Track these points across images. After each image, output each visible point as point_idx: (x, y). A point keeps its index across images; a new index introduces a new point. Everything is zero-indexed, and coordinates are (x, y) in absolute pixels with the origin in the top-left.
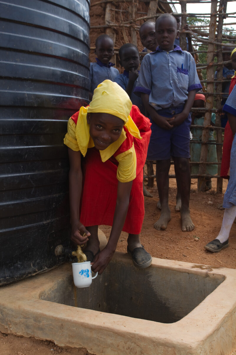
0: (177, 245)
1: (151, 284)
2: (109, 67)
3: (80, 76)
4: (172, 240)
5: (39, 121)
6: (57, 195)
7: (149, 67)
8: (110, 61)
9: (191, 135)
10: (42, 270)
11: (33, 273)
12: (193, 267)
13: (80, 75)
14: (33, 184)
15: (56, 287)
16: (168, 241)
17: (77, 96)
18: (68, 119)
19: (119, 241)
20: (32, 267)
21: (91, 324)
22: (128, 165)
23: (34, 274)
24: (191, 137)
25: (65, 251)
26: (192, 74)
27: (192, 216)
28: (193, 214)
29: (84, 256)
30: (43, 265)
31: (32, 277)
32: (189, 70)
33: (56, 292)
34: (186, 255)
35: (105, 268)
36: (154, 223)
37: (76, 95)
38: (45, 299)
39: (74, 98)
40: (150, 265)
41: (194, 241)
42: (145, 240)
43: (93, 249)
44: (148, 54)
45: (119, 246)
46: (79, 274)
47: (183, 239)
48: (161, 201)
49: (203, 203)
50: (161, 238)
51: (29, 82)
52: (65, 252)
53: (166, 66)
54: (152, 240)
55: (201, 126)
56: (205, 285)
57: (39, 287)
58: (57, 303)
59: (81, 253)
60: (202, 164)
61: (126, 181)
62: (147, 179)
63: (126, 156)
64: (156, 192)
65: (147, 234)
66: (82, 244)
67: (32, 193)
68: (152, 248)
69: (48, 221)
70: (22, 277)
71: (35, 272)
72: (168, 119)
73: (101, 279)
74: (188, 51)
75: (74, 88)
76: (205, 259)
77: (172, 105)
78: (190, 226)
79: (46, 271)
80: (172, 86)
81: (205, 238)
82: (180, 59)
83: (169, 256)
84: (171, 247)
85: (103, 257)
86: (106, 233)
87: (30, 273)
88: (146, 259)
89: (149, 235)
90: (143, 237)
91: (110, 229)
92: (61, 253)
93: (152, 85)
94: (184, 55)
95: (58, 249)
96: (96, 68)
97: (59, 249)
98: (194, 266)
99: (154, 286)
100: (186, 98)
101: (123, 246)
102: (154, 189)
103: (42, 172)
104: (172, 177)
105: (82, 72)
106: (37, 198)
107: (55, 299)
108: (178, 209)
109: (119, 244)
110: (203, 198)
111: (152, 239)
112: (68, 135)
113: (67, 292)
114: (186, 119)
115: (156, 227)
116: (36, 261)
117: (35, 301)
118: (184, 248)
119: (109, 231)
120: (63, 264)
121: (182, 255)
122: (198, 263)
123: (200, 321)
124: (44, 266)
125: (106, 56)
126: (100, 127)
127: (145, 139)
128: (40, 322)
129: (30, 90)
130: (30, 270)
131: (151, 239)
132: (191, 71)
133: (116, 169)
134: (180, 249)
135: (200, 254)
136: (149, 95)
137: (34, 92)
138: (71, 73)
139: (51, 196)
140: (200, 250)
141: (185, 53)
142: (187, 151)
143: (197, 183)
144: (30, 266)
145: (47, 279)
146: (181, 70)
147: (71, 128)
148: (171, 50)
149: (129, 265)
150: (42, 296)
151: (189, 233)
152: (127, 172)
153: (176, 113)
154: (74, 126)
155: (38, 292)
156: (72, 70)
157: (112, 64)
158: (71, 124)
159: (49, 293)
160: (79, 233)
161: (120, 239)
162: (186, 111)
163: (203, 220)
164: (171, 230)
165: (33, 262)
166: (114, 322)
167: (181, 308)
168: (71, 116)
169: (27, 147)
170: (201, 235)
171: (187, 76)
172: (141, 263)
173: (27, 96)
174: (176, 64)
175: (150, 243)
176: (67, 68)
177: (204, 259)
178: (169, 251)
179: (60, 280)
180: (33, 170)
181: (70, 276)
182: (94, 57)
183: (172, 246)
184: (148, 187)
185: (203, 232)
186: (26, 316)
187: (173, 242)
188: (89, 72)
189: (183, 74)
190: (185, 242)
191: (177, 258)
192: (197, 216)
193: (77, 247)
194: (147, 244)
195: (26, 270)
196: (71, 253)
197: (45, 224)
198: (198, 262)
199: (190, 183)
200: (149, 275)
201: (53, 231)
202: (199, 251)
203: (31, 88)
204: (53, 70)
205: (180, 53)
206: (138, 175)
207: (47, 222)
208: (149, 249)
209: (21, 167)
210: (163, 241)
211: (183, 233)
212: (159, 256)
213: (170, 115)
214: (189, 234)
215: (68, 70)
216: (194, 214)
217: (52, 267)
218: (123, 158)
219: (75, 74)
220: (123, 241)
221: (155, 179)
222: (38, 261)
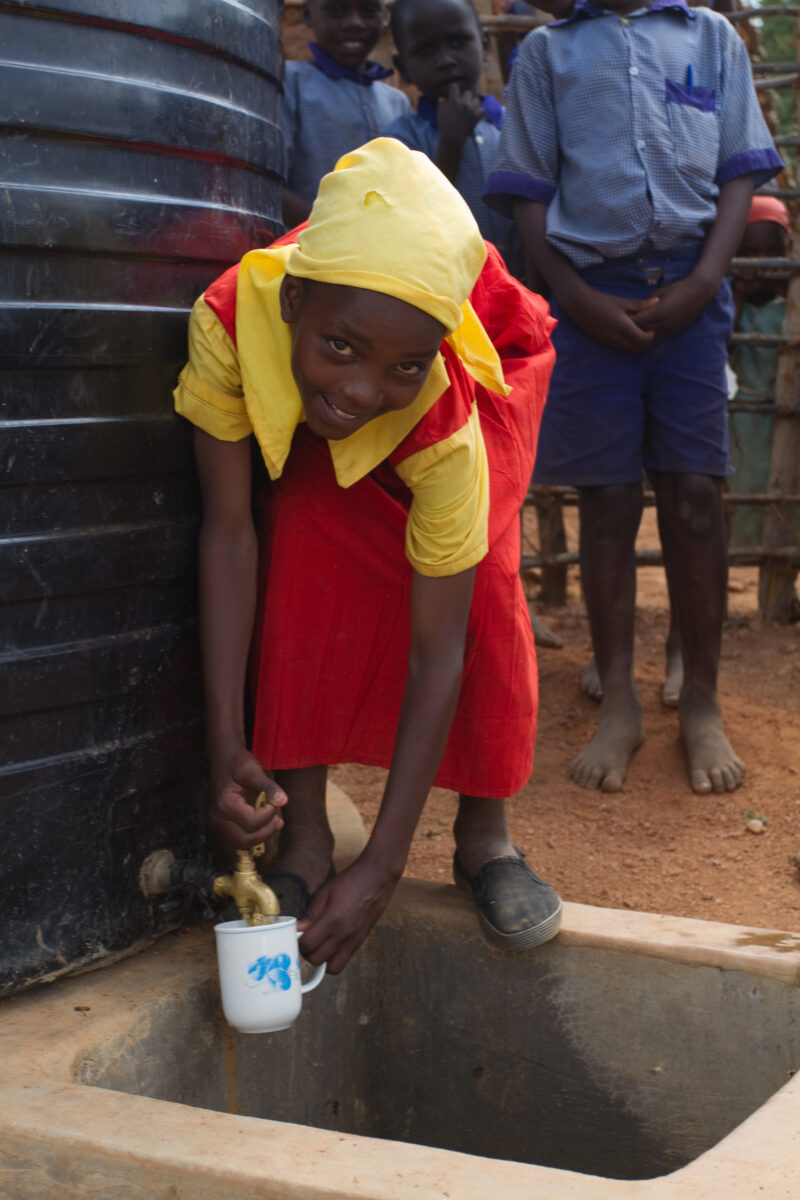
0: (672, 851)
1: (561, 1017)
2: (368, 82)
3: (243, 115)
4: (651, 832)
5: (65, 311)
6: (148, 634)
7: (544, 83)
8: (373, 56)
9: (731, 377)
10: (84, 960)
11: (46, 973)
12: (741, 942)
13: (243, 111)
14: (44, 584)
15: (143, 1031)
16: (630, 833)
17: (230, 204)
18: (191, 305)
19: (417, 834)
20: (43, 946)
21: (300, 1187)
22: (452, 501)
23: (49, 977)
24: (732, 388)
25: (185, 874)
26: (733, 110)
27: (734, 727)
28: (740, 719)
29: (268, 897)
30: (90, 936)
31: (39, 991)
32: (719, 93)
33: (148, 1055)
34: (709, 894)
35: (356, 948)
36: (568, 760)
37: (225, 198)
38: (99, 1084)
39: (217, 210)
40: (556, 933)
41: (744, 835)
42: (531, 831)
43: (304, 863)
44: (542, 30)
45: (418, 856)
46: (248, 976)
47: (698, 824)
48: (603, 662)
49: (782, 672)
50: (602, 823)
51: (18, 138)
52: (186, 879)
53: (617, 77)
54: (563, 830)
55: (774, 337)
56: (794, 1021)
57: (70, 1033)
58: (149, 1099)
59: (251, 881)
60: (777, 502)
61: (444, 572)
62: (538, 571)
63: (442, 461)
64: (577, 626)
65: (539, 806)
66: (256, 842)
67: (37, 625)
68: (561, 863)
69: (108, 746)
71: (54, 966)
72: (631, 304)
73: (340, 999)
74: (716, 8)
75: (217, 169)
76: (795, 909)
77: (649, 242)
78: (726, 769)
79: (102, 964)
80: (641, 165)
81: (793, 821)
82: (679, 46)
83: (636, 898)
84: (643, 860)
85: (349, 899)
86: (363, 801)
87: (33, 972)
88: (536, 907)
89: (551, 809)
90: (522, 817)
91: (381, 787)
92: (168, 882)
93: (561, 163)
94: (696, 26)
95: (154, 866)
96: (315, 90)
97: (158, 868)
98: (746, 937)
99: (570, 1026)
100: (710, 212)
101: (434, 858)
102: (569, 615)
103: (82, 534)
104: (648, 561)
105: (249, 95)
106: (61, 645)
107: (143, 1084)
108: (675, 697)
109: (418, 846)
110: (784, 652)
111: (563, 826)
112: (191, 376)
113: (196, 1051)
114: (709, 305)
115: (577, 776)
116: (57, 918)
117: (55, 1092)
118: (702, 863)
119: (375, 794)
120: (174, 933)
121: (691, 892)
122: (764, 926)
123: (773, 1170)
124: (94, 940)
125: (354, 32)
126: (342, 349)
127: (526, 384)
128: (75, 1179)
129: (24, 176)
130: (33, 960)
131: (556, 825)
132: (729, 98)
133: (403, 521)
134: (682, 867)
135: (771, 890)
136: (547, 203)
137: (42, 183)
138: (203, 103)
139: (121, 635)
140: (770, 873)
141: (700, 18)
142: (716, 444)
143: (755, 589)
144: (34, 940)
145: (106, 995)
146: (682, 92)
147: (207, 346)
148: (640, 7)
149: (463, 936)
150: (84, 1071)
151: (722, 800)
152: (448, 531)
153: (668, 276)
154: (216, 337)
155: (65, 1053)
156: (205, 89)
157: (381, 68)
158: (205, 327)
159: (117, 1055)
160: (237, 796)
161: (421, 829)
162: (709, 268)
163: (784, 743)
164: (646, 789)
165: (46, 923)
166: (400, 1176)
167: (691, 1120)
168: (204, 290)
169: (16, 423)
170: (777, 808)
171: (710, 116)
172: (516, 927)
173: (9, 201)
174: (662, 69)
175: (554, 844)
176: (182, 81)
177: (788, 912)
178: (636, 877)
179: (163, 1000)
180: (42, 526)
181: (208, 982)
182: (301, 37)
183: (647, 856)
184: (541, 604)
185: (782, 795)
186: (16, 1157)
187: (654, 839)
188: (279, 98)
189: (691, 110)
190: (706, 838)
191: (670, 906)
192: (758, 728)
193: (237, 859)
194: (538, 846)
195: (15, 959)
196: (209, 884)
197: (98, 757)
198: (762, 921)
199: (722, 589)
200: (549, 976)
201: (132, 791)
202: (767, 877)
203: (26, 164)
204: (124, 87)
205: (678, 17)
206: (497, 541)
207: (103, 751)
208: (548, 869)
210: (612, 834)
211: (695, 798)
212: (592, 900)
213: (641, 289)
214: (722, 806)
215: (188, 89)
216: (744, 716)
217: (128, 946)
218: (429, 471)
219: (220, 108)
220: (437, 834)
221: (574, 571)
222: (67, 919)
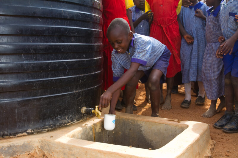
5: (71, 28)
6: (83, 75)
10: (73, 122)
12: (168, 121)
14: (68, 67)
23: (68, 124)
30: (74, 118)
31: (67, 126)
38: (75, 138)
51: (64, 3)
52: (88, 110)
56: (176, 131)
67: (67, 73)
69: (77, 91)
70: (61, 125)
71: (69, 122)
75: (93, 9)
79: (76, 123)
87: (66, 123)
92: (85, 111)
97: (84, 109)
99: (143, 133)
113: (89, 135)
116: (69, 116)
128: (72, 150)
130: (66, 121)
139: (79, 75)
144: (66, 119)
145: (76, 127)
150: (73, 137)
165: (68, 116)
166: (119, 149)
173: (63, 12)
186: (64, 147)
195: (63, 121)
196: (91, 111)
197: (75, 93)
201: (80, 98)
203: (66, 7)
209: (59, 56)
217: (79, 120)
222: (71, 116)
